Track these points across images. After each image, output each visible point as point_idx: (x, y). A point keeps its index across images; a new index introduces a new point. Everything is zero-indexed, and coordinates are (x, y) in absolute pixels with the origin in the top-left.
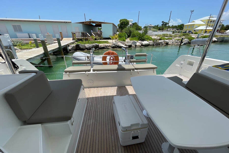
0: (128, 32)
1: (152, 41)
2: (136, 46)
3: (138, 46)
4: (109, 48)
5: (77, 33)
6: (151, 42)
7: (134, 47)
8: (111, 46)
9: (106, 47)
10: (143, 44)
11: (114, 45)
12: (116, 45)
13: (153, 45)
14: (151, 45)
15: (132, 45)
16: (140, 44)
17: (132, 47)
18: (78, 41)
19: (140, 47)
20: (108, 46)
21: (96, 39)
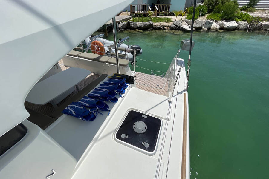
0: (211, 4)
1: (246, 22)
2: (209, 29)
3: (213, 29)
4: (166, 30)
5: (139, 6)
6: (243, 24)
7: (205, 30)
8: (170, 27)
9: (163, 27)
10: (225, 27)
11: (174, 26)
12: (177, 26)
13: (245, 30)
14: (241, 30)
15: (203, 28)
16: (219, 27)
17: (201, 31)
18: (135, 17)
19: (216, 31)
20: (165, 27)
21: (158, 15)
